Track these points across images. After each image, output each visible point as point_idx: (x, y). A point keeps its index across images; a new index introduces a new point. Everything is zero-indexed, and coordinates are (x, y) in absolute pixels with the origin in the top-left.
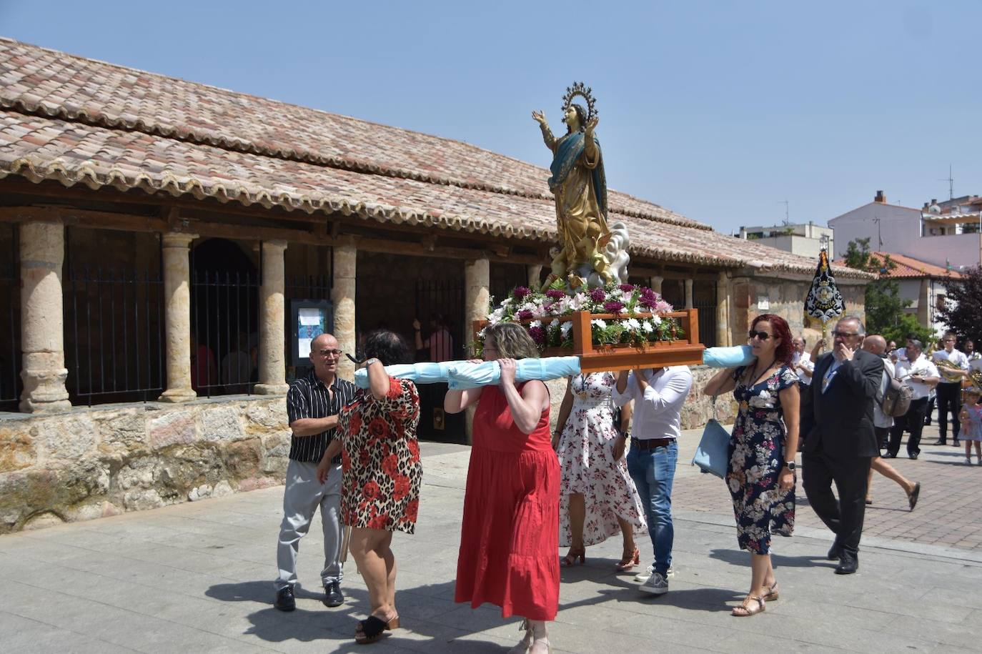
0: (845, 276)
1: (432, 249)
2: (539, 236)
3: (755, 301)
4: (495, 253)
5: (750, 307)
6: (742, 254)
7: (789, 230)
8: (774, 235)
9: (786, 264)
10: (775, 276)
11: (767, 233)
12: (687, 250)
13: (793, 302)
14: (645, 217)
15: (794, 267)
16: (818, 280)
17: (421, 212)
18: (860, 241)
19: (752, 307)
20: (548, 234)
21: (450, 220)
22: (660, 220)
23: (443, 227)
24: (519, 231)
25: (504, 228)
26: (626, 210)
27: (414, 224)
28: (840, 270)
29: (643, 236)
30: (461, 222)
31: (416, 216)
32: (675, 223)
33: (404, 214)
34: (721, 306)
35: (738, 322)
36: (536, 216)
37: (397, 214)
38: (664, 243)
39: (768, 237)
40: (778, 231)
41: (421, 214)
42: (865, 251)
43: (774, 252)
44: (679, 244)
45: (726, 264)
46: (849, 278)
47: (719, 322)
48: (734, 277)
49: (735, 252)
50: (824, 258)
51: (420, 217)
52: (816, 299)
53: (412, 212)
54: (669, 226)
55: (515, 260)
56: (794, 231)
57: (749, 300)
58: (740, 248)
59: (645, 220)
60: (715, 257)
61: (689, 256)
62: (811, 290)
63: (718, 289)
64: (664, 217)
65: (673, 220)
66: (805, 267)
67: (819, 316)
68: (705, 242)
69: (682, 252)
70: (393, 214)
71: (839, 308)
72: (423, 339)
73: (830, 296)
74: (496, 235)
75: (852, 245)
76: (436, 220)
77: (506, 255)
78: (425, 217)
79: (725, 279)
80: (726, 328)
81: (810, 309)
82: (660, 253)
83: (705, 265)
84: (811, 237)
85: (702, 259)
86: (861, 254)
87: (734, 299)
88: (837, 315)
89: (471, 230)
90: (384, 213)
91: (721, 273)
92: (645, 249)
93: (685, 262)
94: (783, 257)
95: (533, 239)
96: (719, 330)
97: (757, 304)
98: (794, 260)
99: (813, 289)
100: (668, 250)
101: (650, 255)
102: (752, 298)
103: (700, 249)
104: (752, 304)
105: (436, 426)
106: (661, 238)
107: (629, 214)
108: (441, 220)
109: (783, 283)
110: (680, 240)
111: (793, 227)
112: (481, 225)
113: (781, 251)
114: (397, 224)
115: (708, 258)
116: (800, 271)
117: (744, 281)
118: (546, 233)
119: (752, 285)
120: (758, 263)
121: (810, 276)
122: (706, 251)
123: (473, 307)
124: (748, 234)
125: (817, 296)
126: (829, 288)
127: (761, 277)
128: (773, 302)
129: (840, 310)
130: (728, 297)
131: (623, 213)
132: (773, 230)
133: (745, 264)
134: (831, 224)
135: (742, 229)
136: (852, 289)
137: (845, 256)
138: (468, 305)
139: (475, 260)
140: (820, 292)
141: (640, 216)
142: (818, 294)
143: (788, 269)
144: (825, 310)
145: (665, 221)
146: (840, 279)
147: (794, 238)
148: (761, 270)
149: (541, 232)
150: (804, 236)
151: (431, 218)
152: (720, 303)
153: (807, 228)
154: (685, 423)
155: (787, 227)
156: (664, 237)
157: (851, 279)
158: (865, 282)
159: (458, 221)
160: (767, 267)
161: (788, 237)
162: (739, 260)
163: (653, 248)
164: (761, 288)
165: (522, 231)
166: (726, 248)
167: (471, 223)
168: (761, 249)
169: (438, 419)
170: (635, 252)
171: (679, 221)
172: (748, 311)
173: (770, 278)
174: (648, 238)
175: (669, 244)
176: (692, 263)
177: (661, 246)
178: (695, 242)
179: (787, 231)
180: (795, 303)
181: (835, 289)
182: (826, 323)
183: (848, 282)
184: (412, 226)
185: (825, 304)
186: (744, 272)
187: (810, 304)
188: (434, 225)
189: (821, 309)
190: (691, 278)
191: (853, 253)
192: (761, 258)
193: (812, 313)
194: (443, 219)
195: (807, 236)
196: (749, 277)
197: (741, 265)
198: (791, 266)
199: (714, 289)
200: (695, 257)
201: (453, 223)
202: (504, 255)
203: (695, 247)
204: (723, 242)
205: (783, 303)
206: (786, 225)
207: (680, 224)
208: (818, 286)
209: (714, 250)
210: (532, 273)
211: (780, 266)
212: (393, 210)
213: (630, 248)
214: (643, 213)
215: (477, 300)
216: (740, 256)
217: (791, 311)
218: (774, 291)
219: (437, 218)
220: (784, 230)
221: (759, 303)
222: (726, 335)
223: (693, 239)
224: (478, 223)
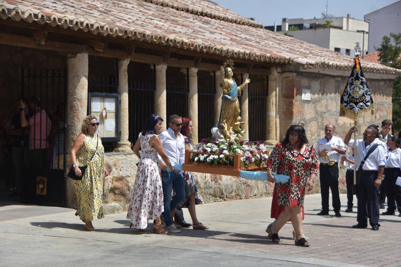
0: (376, 72)
1: (43, 43)
2: (130, 35)
3: (300, 93)
4: (93, 48)
5: (295, 98)
6: (290, 52)
7: (328, 23)
8: (314, 27)
9: (327, 62)
10: (317, 72)
11: (307, 25)
12: (245, 48)
13: (331, 94)
14: (206, 15)
15: (333, 64)
16: (352, 80)
17: (36, 12)
18: (394, 36)
19: (297, 98)
20: (137, 33)
21: (60, 20)
22: (219, 18)
23: (54, 25)
24: (115, 30)
25: (102, 27)
26: (190, 9)
27: (30, 22)
28: (372, 66)
29: (208, 35)
30: (68, 21)
31: (33, 15)
32: (231, 21)
33: (23, 13)
34: (272, 96)
35: (285, 110)
36: (120, 14)
37: (17, 13)
38: (226, 41)
39: (308, 29)
40: (317, 23)
41: (37, 13)
42: (398, 46)
43: (316, 49)
44: (239, 43)
45: (277, 61)
46: (380, 73)
47: (269, 110)
48: (283, 72)
49: (284, 50)
50: (358, 62)
51: (36, 16)
52: (350, 95)
53: (29, 12)
54: (226, 24)
55: (109, 54)
56: (332, 24)
57: (295, 92)
58: (288, 45)
59: (206, 18)
60: (268, 55)
61: (247, 54)
62: (346, 87)
63: (269, 82)
64: (222, 15)
65: (230, 18)
66: (343, 64)
67: (352, 108)
68: (258, 40)
69: (242, 51)
70: (14, 13)
71: (368, 102)
72: (28, 118)
73: (361, 92)
74: (95, 33)
75: (386, 40)
76: (48, 19)
77: (102, 51)
78: (40, 16)
79: (275, 74)
80: (275, 115)
81: (345, 102)
82: (224, 51)
83: (260, 62)
84: (347, 30)
85: (257, 56)
86: (393, 48)
87: (282, 91)
88: (366, 107)
89: (76, 29)
90: (7, 11)
91: (272, 68)
92: (212, 48)
93: (244, 59)
94: (323, 54)
95: (125, 37)
96: (269, 116)
97: (301, 95)
98: (333, 57)
99: (348, 87)
100: (231, 48)
101: (216, 53)
102: (297, 90)
103: (255, 47)
104: (296, 96)
105: (38, 192)
106: (223, 37)
107: (192, 12)
108: (52, 19)
109: (323, 77)
110: (239, 39)
111: (332, 20)
112: (85, 25)
113: (322, 49)
114: (16, 22)
115: (263, 56)
116: (338, 67)
117: (291, 76)
118: (135, 33)
119: (298, 79)
120: (303, 60)
121: (346, 72)
122: (261, 50)
123: (74, 93)
124: (290, 26)
125: (351, 92)
126: (361, 86)
127: (305, 72)
128: (314, 94)
129: (369, 104)
130: (278, 89)
131: (187, 11)
132: (312, 23)
133: (292, 61)
134: (366, 18)
135: (284, 20)
136: (382, 83)
137: (379, 50)
138: (70, 91)
139: (77, 53)
140: (354, 89)
141: (202, 14)
142: (352, 90)
143: (328, 66)
144: (356, 104)
145: (223, 19)
146: (372, 74)
147: (332, 30)
148: (306, 66)
149: (131, 32)
150: (341, 28)
151: (45, 17)
152: (271, 94)
153: (345, 20)
154: (240, 194)
155: (326, 20)
156: (225, 35)
157: (382, 75)
158: (393, 77)
159: (66, 21)
160: (311, 64)
161: (326, 29)
162: (288, 57)
163: (219, 47)
164: (305, 82)
165: (116, 31)
166: (277, 46)
167: (77, 23)
168: (305, 46)
169: (41, 186)
170: (205, 50)
171: (235, 19)
172: (294, 101)
173: (312, 73)
174: (213, 36)
175: (230, 42)
176: (249, 60)
177: (224, 45)
178: (251, 41)
179: (325, 23)
180: (333, 95)
181: (365, 86)
182: (357, 114)
183: (378, 76)
184: (28, 23)
185: (357, 99)
186: (292, 68)
187: (346, 98)
188: (47, 23)
189: (354, 103)
190: (248, 73)
191: (387, 47)
192: (305, 56)
193: (347, 106)
194: (55, 19)
195: (344, 29)
196: (295, 72)
197: (289, 62)
198: (331, 63)
199: (266, 82)
200: (252, 55)
201: (62, 23)
202: (101, 51)
203: (251, 46)
204: (273, 39)
205: (323, 94)
206: (325, 17)
207: (235, 22)
208: (352, 84)
209: (266, 48)
210: (122, 65)
211: (322, 64)
212: (14, 9)
213: (201, 47)
214: (205, 11)
215: (78, 87)
216: (288, 53)
217: (329, 101)
218: (316, 85)
219: (49, 18)
220: (323, 23)
221: (303, 95)
222: (274, 122)
223: (248, 37)
224: (82, 23)
